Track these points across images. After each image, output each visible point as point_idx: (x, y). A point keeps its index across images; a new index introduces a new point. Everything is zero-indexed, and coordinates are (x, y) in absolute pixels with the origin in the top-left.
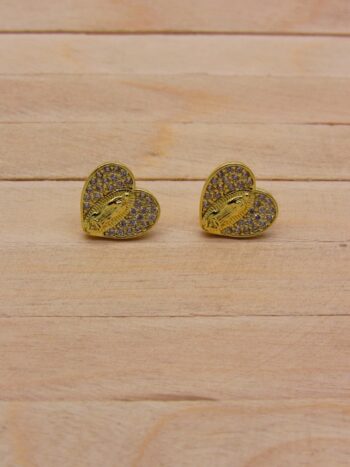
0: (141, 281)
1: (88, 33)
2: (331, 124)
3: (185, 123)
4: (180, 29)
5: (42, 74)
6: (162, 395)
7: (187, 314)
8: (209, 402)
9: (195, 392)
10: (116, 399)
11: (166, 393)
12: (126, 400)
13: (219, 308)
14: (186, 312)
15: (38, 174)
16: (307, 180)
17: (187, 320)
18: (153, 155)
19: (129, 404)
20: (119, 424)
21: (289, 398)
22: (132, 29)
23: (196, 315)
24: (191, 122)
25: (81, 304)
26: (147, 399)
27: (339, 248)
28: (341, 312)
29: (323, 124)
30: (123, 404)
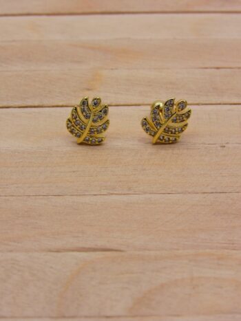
0: (74, 172)
1: (48, 15)
2: (218, 68)
3: (112, 69)
4: (113, 10)
5: (14, 41)
6: (84, 248)
7: (105, 193)
8: (118, 252)
9: (108, 245)
10: (50, 251)
11: (87, 246)
12: (58, 251)
13: (129, 189)
14: (105, 192)
15: (5, 104)
16: (198, 104)
17: (106, 197)
18: (89, 90)
19: (59, 255)
20: (51, 267)
21: (178, 249)
22: (80, 11)
23: (112, 194)
24: (116, 69)
25: (29, 187)
26: (73, 251)
27: (219, 148)
28: (219, 191)
29: (211, 68)
30: (55, 254)
